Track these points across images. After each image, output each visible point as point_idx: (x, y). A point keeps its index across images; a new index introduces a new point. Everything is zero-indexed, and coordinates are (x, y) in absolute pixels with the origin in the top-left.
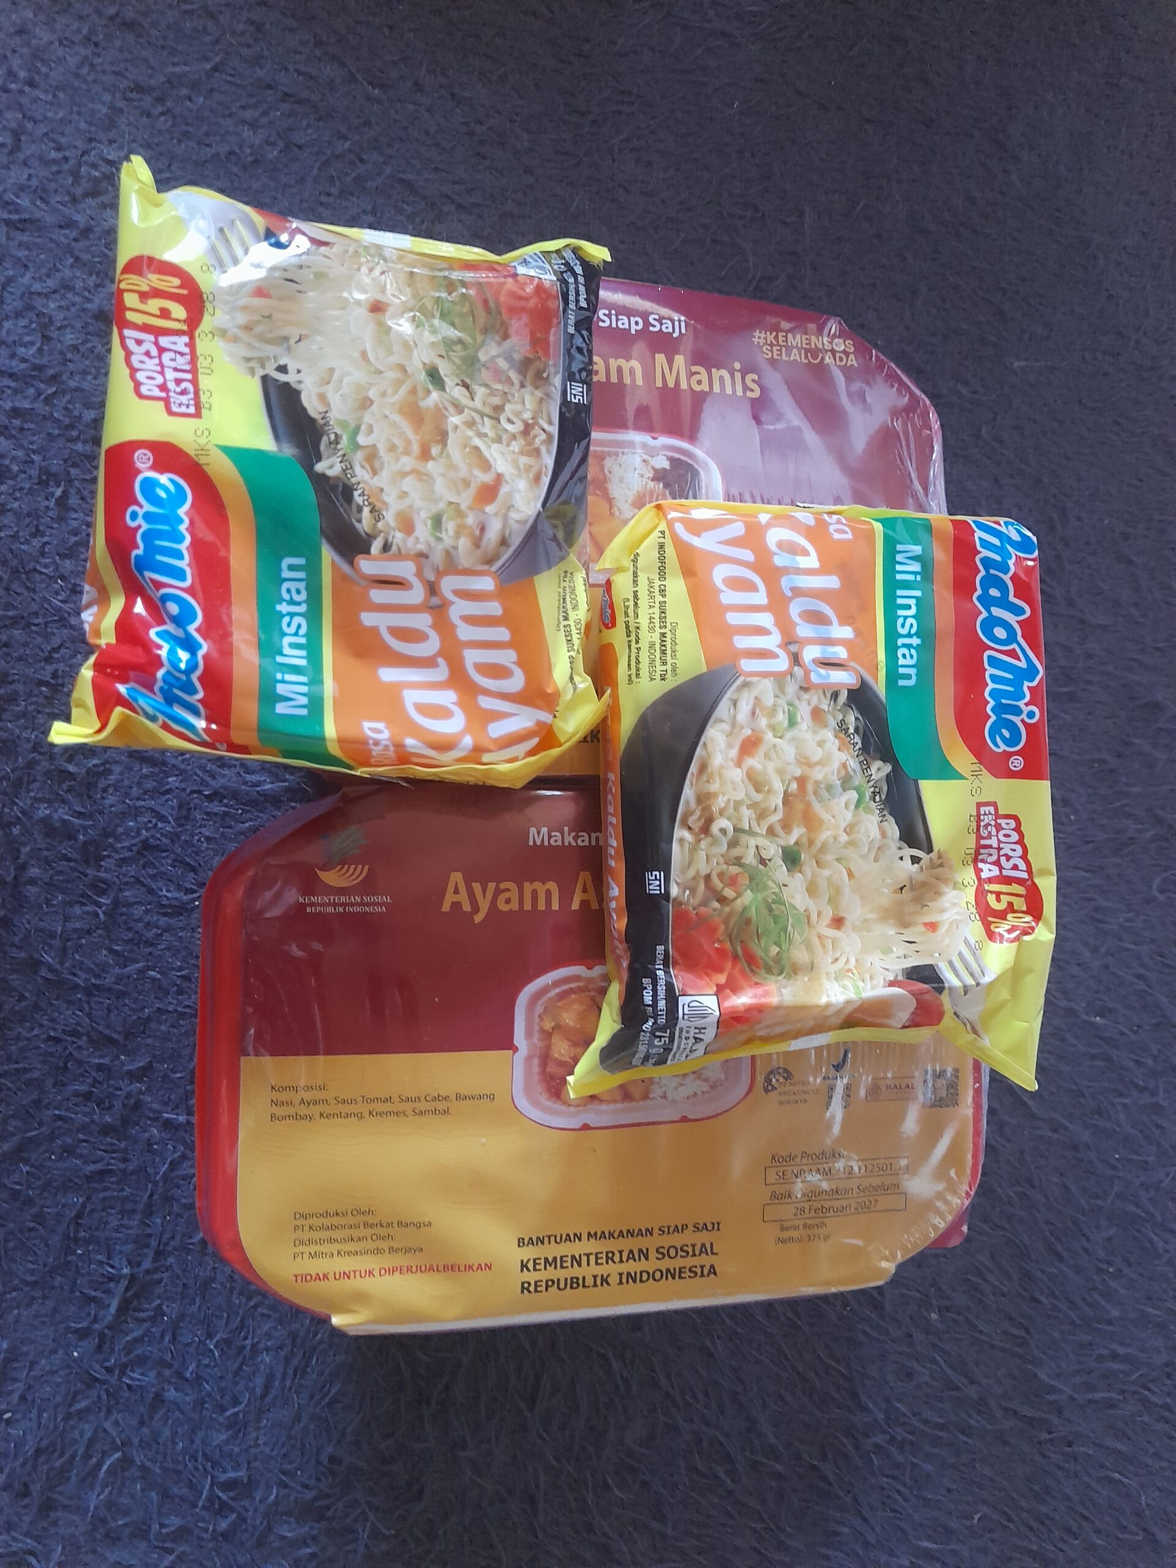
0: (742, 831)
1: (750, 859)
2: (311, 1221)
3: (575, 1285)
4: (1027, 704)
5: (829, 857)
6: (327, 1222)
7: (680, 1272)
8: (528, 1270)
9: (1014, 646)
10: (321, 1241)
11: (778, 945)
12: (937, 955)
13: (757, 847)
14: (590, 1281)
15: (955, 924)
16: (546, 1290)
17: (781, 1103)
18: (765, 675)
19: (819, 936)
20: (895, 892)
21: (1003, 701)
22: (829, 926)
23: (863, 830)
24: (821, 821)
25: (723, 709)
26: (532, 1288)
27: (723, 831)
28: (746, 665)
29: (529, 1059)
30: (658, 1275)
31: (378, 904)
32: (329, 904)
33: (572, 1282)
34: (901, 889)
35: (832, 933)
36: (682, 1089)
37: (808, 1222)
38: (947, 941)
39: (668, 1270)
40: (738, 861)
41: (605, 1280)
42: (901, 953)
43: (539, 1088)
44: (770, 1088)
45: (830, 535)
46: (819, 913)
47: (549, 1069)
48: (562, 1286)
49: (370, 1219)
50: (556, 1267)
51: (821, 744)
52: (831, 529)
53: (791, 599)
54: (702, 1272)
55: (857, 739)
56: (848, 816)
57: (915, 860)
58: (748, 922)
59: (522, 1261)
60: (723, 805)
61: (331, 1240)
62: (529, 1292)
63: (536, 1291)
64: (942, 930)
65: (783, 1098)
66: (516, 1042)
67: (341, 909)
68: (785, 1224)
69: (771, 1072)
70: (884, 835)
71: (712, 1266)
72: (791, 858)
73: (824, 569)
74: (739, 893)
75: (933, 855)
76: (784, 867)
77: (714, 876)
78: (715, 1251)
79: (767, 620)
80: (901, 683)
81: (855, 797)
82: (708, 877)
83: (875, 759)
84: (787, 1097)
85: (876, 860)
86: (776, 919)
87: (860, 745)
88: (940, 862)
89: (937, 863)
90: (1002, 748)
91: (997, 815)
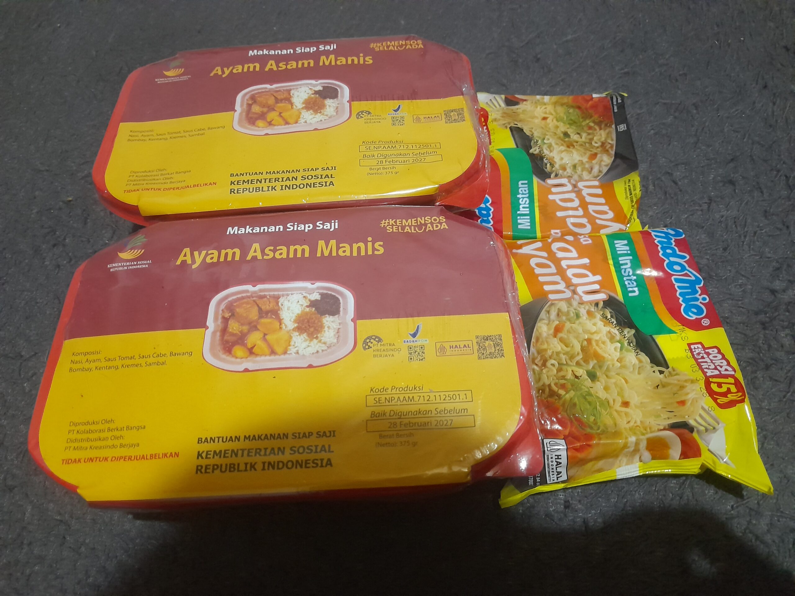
0: (563, 364)
1: (569, 376)
2: (78, 428)
3: (232, 469)
4: (700, 295)
5: (612, 373)
6: (87, 428)
7: (306, 463)
8: (202, 458)
9: (686, 272)
10: (82, 440)
11: (594, 415)
12: (687, 417)
13: (572, 371)
14: (242, 467)
15: (695, 400)
16: (213, 472)
17: (375, 356)
18: (561, 300)
19: (616, 411)
20: (654, 388)
21: (687, 297)
22: (620, 406)
23: (627, 360)
24: (604, 358)
25: (543, 314)
26: (203, 470)
27: (553, 365)
28: (551, 297)
29: (214, 333)
30: (290, 465)
31: (144, 264)
32: (120, 267)
33: (230, 467)
34: (657, 386)
35: (624, 409)
36: (309, 349)
37: (400, 433)
38: (692, 409)
39: (297, 461)
40: (563, 377)
41: (253, 466)
42: (666, 417)
43: (219, 348)
44: (367, 347)
45: (581, 243)
46: (614, 401)
47: (226, 338)
48: (223, 469)
49: (112, 426)
50: (220, 457)
51: (594, 324)
52: (582, 240)
53: (567, 269)
54: (322, 463)
55: (613, 320)
56: (617, 354)
57: (661, 372)
58: (575, 405)
59: (199, 452)
60: (550, 354)
61: (88, 440)
62: (201, 472)
63: (206, 472)
64: (688, 404)
65: (376, 353)
66: (208, 324)
67: (126, 268)
68: (383, 433)
69: (368, 338)
70: (640, 361)
71: (329, 460)
72: (592, 376)
73: (580, 257)
74: (567, 392)
75: (670, 369)
76: (589, 379)
77: (553, 385)
78: (331, 450)
79: (558, 278)
80: (630, 295)
81: (619, 345)
82: (549, 386)
83: (625, 328)
84: (379, 353)
85: (639, 373)
86: (590, 403)
87: (615, 322)
88: (675, 373)
89: (674, 373)
90: (694, 317)
91: (704, 348)
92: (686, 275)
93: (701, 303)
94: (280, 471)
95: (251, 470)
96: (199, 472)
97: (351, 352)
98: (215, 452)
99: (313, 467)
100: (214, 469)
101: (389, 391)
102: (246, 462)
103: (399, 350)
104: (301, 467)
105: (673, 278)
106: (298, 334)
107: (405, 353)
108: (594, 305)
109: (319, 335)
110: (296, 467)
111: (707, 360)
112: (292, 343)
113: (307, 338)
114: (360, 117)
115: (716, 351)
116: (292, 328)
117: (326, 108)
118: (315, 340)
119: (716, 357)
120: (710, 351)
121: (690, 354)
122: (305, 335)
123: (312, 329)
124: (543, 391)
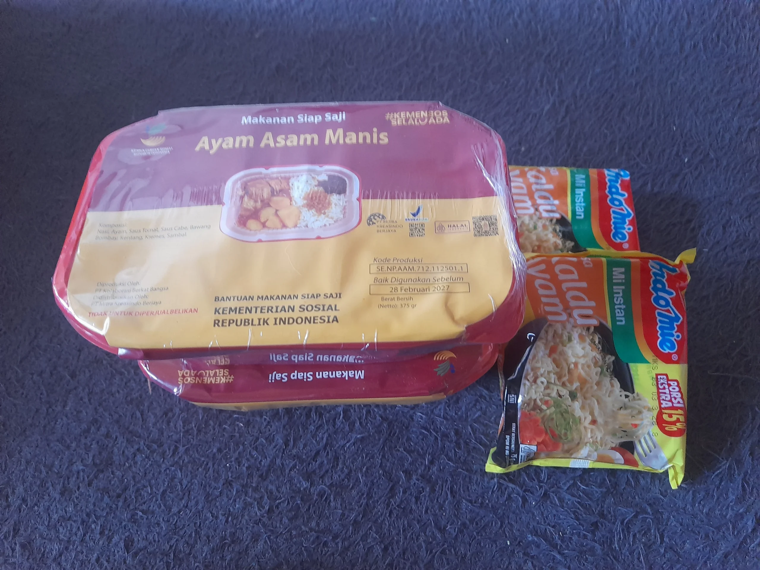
0: (551, 383)
1: (554, 394)
3: (247, 324)
4: (676, 332)
5: (589, 395)
7: (314, 319)
9: (668, 308)
11: (566, 429)
12: (635, 437)
13: (558, 390)
14: (256, 322)
16: (229, 325)
17: (378, 231)
18: (558, 322)
19: (585, 428)
20: (618, 410)
21: (665, 331)
22: (589, 424)
23: (603, 384)
24: (586, 380)
26: (220, 324)
27: (542, 383)
28: (550, 318)
29: (230, 209)
30: (299, 321)
33: (245, 322)
34: (620, 408)
35: (591, 426)
36: (318, 223)
37: (400, 297)
39: (306, 318)
40: (549, 395)
41: (265, 322)
42: (620, 436)
45: (584, 265)
46: (585, 419)
48: (239, 323)
50: (236, 313)
51: (583, 348)
53: (567, 291)
54: (329, 320)
55: (600, 346)
57: (627, 396)
58: (552, 420)
59: (216, 308)
60: (542, 373)
62: (218, 326)
63: (223, 325)
65: (380, 229)
68: (385, 297)
69: (372, 215)
70: (613, 386)
71: (335, 317)
72: (573, 396)
73: (580, 280)
74: (548, 408)
75: (635, 395)
76: (570, 399)
77: (538, 401)
78: (337, 309)
79: (557, 301)
80: (618, 323)
81: (599, 369)
82: (535, 400)
83: (608, 354)
84: (382, 229)
85: (609, 396)
86: (565, 420)
87: (601, 348)
88: (638, 397)
89: (636, 398)
90: (667, 351)
91: (668, 380)
92: (668, 311)
93: (675, 339)
94: (290, 326)
95: (264, 324)
96: (216, 325)
97: (356, 227)
98: (231, 309)
99: (320, 322)
100: (230, 323)
101: (391, 262)
102: (259, 317)
103: (401, 226)
104: (310, 322)
105: (657, 311)
106: (307, 209)
107: (407, 229)
108: (585, 329)
109: (326, 211)
110: (305, 322)
111: (667, 391)
112: (302, 218)
113: (315, 213)
114: (371, 223)
115: (676, 384)
116: (301, 205)
117: (332, 208)
118: (322, 215)
119: (674, 389)
120: (671, 383)
121: (655, 382)
122: (313, 211)
123: (320, 206)
124: (528, 404)
